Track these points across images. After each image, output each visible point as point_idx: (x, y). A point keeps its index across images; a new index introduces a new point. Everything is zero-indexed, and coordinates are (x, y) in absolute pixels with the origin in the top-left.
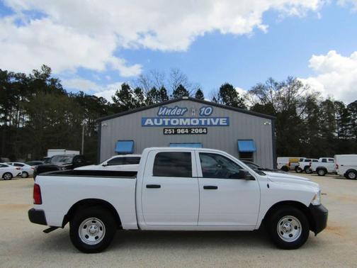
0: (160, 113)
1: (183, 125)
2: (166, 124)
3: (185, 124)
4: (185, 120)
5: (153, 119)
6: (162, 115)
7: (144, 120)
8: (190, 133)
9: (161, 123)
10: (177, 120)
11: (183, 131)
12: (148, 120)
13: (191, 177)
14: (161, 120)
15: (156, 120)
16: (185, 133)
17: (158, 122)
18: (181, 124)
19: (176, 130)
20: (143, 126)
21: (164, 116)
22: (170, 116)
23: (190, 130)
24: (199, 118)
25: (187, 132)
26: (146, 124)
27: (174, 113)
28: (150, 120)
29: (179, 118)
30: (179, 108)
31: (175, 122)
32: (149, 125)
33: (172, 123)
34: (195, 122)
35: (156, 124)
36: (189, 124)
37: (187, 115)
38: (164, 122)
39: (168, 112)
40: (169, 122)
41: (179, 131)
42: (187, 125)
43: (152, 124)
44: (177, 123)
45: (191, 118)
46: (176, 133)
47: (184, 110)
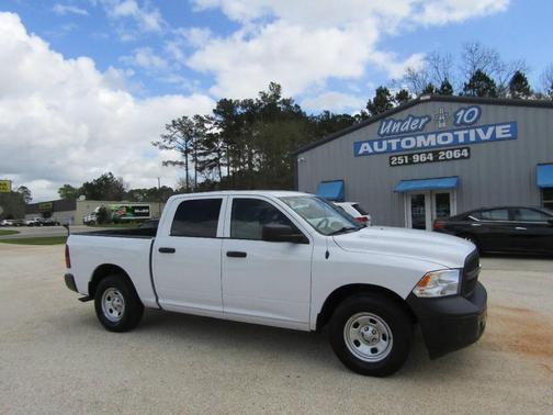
0: (382, 132)
1: (423, 147)
2: (394, 147)
3: (426, 144)
4: (426, 138)
5: (371, 143)
6: (385, 134)
7: (357, 145)
8: (436, 159)
9: (385, 148)
10: (412, 139)
11: (423, 158)
12: (363, 145)
13: (215, 237)
14: (385, 143)
15: (376, 144)
16: (428, 161)
17: (380, 146)
18: (419, 145)
19: (410, 156)
20: (357, 155)
21: (390, 135)
22: (400, 135)
23: (436, 154)
24: (452, 131)
25: (431, 158)
26: (361, 152)
27: (407, 128)
28: (367, 145)
29: (415, 137)
30: (414, 118)
31: (408, 143)
32: (366, 154)
33: (404, 145)
34: (445, 138)
35: (377, 149)
36: (433, 144)
37: (429, 127)
38: (389, 145)
39: (396, 127)
40: (399, 144)
41: (416, 158)
42: (430, 147)
43: (371, 151)
44: (412, 145)
45: (437, 133)
46: (411, 162)
47: (423, 121)
